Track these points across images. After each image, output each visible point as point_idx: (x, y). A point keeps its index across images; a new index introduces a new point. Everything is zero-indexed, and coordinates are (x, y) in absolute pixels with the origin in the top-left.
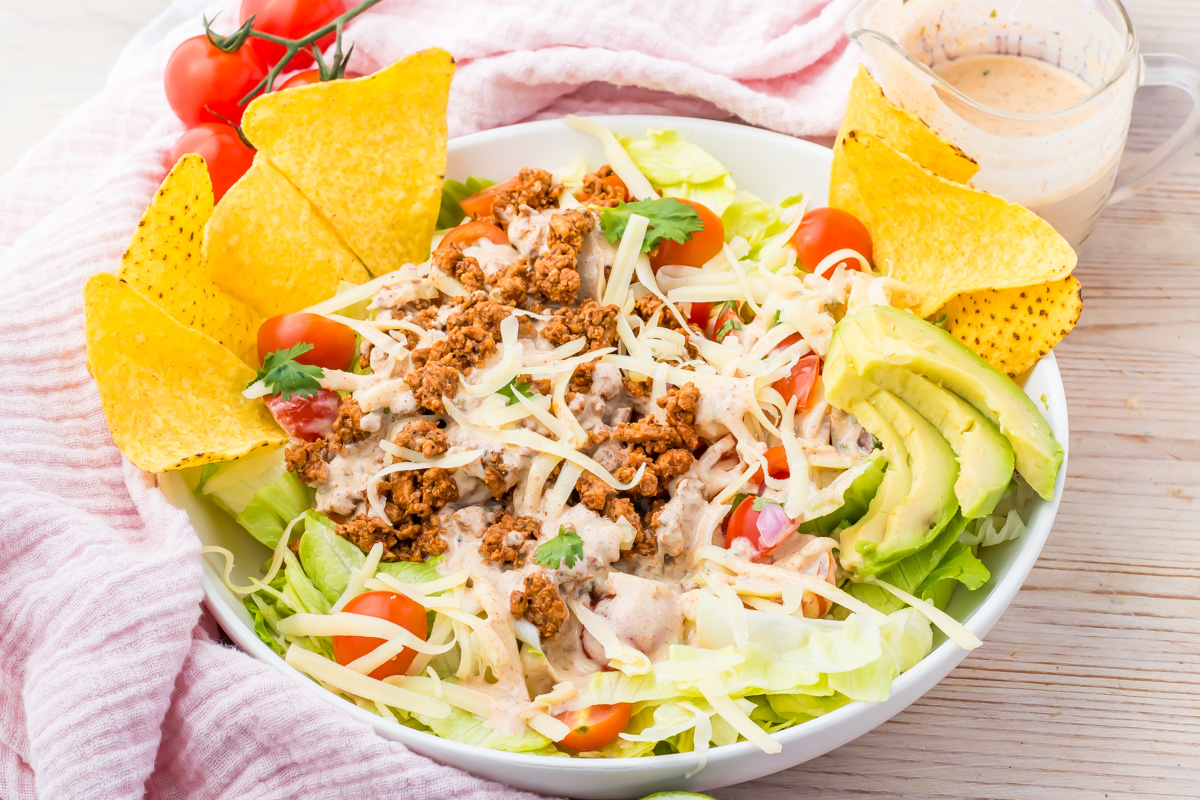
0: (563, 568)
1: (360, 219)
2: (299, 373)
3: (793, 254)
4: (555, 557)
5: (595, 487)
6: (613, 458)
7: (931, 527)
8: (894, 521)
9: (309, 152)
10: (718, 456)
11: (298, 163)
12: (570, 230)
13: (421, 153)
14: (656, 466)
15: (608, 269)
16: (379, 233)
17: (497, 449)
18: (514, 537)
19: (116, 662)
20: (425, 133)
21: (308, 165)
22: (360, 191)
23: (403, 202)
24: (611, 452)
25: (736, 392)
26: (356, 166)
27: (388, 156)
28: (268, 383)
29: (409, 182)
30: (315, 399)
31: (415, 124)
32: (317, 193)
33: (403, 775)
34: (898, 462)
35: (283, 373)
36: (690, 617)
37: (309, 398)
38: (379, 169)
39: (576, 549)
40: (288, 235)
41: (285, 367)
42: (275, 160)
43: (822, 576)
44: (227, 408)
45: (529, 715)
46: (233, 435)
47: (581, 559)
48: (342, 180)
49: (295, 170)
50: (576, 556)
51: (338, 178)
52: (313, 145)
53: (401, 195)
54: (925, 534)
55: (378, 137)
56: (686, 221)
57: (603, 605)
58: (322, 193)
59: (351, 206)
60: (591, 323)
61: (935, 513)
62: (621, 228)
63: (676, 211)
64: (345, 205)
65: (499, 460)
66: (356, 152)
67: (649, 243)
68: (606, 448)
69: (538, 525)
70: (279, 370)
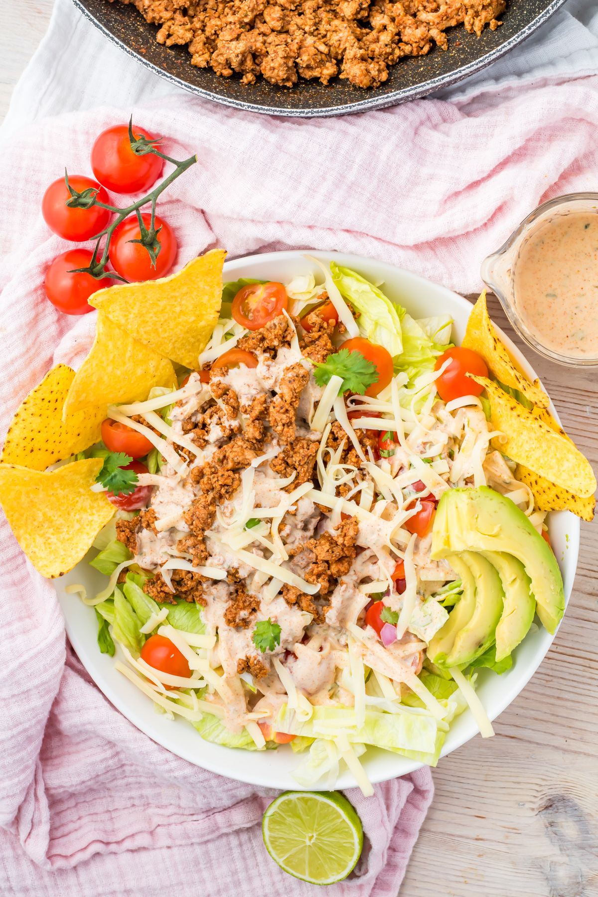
0: (268, 651)
1: (166, 335)
2: (124, 481)
3: (434, 390)
4: (264, 645)
5: (291, 592)
6: (305, 560)
7: (480, 646)
8: (459, 643)
9: (132, 308)
10: (368, 556)
11: (126, 316)
12: (292, 398)
13: (205, 299)
14: (329, 572)
15: (316, 404)
16: (179, 338)
17: (236, 565)
18: (243, 614)
19: (16, 709)
20: (207, 288)
21: (132, 316)
22: (166, 321)
23: (194, 322)
24: (304, 557)
25: (380, 533)
26: (162, 310)
27: (183, 302)
28: (105, 486)
29: (197, 313)
30: (134, 494)
31: (201, 285)
32: (138, 332)
33: (172, 774)
34: (468, 593)
35: (114, 480)
36: (341, 667)
37: (130, 495)
38: (178, 309)
39: (276, 638)
40: (118, 373)
41: (115, 476)
42: (111, 316)
43: (413, 669)
44: (82, 490)
45: (245, 724)
46: (85, 511)
47: (279, 644)
48: (154, 318)
49: (123, 321)
50: (276, 643)
51: (152, 317)
52: (135, 304)
53: (193, 318)
54: (476, 651)
55: (177, 294)
56: (368, 376)
57: (291, 659)
58: (142, 331)
59: (160, 330)
60: (299, 465)
61: (484, 637)
62: (326, 377)
63: (362, 368)
64: (156, 331)
65: (237, 572)
66: (162, 304)
67: (343, 391)
68: (301, 556)
69: (258, 603)
70: (112, 479)
